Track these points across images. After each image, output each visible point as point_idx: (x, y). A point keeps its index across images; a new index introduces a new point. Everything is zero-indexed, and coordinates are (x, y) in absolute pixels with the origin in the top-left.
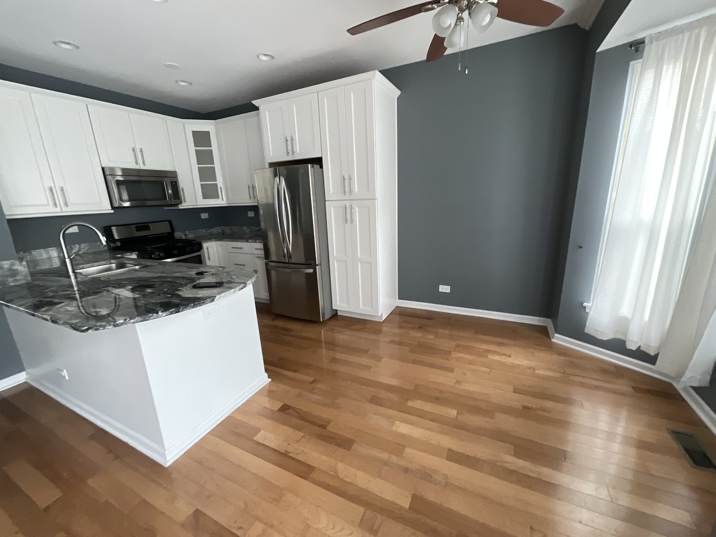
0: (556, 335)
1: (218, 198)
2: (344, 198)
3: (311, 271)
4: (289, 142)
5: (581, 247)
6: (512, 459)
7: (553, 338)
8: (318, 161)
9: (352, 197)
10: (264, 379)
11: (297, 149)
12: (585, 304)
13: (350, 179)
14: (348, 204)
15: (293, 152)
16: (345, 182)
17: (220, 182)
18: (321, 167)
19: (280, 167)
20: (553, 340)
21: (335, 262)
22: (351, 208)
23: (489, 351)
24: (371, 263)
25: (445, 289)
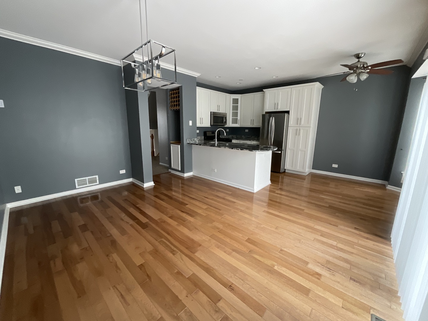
0: (389, 186)
1: (237, 123)
2: (297, 126)
3: (280, 152)
4: (276, 105)
5: (402, 150)
6: (363, 206)
7: (387, 187)
8: (288, 112)
9: (300, 126)
10: (269, 182)
11: (279, 107)
12: (402, 172)
13: (301, 119)
14: (298, 128)
15: (277, 108)
16: (298, 121)
17: (239, 118)
18: (289, 114)
19: (273, 114)
20: (387, 188)
21: (289, 150)
22: (300, 130)
23: (355, 187)
24: (305, 151)
25: (335, 166)
